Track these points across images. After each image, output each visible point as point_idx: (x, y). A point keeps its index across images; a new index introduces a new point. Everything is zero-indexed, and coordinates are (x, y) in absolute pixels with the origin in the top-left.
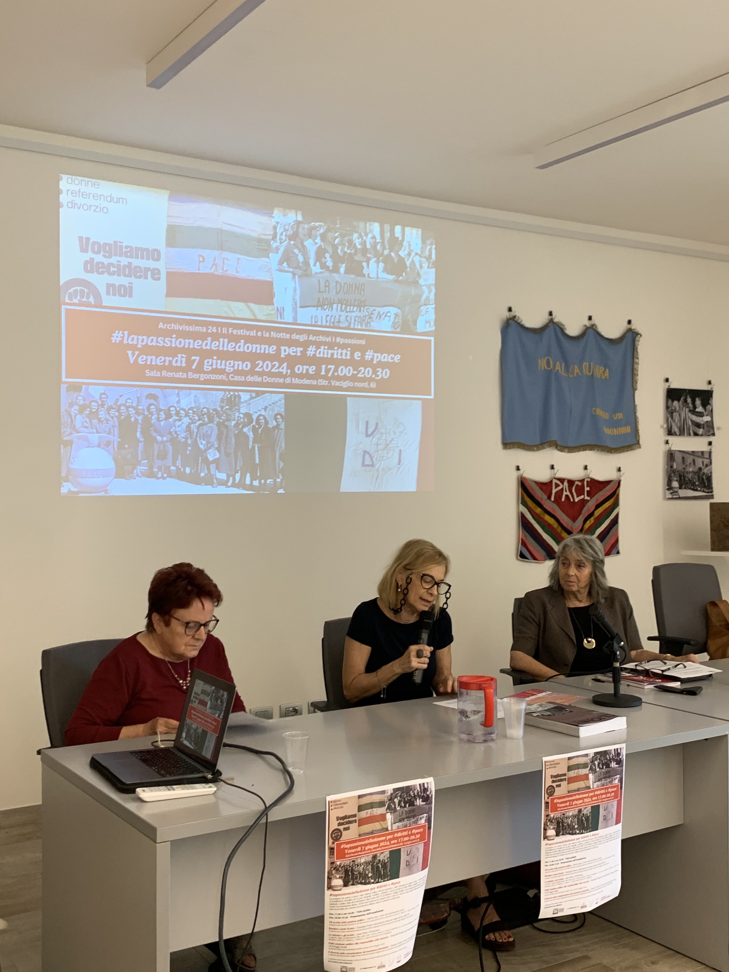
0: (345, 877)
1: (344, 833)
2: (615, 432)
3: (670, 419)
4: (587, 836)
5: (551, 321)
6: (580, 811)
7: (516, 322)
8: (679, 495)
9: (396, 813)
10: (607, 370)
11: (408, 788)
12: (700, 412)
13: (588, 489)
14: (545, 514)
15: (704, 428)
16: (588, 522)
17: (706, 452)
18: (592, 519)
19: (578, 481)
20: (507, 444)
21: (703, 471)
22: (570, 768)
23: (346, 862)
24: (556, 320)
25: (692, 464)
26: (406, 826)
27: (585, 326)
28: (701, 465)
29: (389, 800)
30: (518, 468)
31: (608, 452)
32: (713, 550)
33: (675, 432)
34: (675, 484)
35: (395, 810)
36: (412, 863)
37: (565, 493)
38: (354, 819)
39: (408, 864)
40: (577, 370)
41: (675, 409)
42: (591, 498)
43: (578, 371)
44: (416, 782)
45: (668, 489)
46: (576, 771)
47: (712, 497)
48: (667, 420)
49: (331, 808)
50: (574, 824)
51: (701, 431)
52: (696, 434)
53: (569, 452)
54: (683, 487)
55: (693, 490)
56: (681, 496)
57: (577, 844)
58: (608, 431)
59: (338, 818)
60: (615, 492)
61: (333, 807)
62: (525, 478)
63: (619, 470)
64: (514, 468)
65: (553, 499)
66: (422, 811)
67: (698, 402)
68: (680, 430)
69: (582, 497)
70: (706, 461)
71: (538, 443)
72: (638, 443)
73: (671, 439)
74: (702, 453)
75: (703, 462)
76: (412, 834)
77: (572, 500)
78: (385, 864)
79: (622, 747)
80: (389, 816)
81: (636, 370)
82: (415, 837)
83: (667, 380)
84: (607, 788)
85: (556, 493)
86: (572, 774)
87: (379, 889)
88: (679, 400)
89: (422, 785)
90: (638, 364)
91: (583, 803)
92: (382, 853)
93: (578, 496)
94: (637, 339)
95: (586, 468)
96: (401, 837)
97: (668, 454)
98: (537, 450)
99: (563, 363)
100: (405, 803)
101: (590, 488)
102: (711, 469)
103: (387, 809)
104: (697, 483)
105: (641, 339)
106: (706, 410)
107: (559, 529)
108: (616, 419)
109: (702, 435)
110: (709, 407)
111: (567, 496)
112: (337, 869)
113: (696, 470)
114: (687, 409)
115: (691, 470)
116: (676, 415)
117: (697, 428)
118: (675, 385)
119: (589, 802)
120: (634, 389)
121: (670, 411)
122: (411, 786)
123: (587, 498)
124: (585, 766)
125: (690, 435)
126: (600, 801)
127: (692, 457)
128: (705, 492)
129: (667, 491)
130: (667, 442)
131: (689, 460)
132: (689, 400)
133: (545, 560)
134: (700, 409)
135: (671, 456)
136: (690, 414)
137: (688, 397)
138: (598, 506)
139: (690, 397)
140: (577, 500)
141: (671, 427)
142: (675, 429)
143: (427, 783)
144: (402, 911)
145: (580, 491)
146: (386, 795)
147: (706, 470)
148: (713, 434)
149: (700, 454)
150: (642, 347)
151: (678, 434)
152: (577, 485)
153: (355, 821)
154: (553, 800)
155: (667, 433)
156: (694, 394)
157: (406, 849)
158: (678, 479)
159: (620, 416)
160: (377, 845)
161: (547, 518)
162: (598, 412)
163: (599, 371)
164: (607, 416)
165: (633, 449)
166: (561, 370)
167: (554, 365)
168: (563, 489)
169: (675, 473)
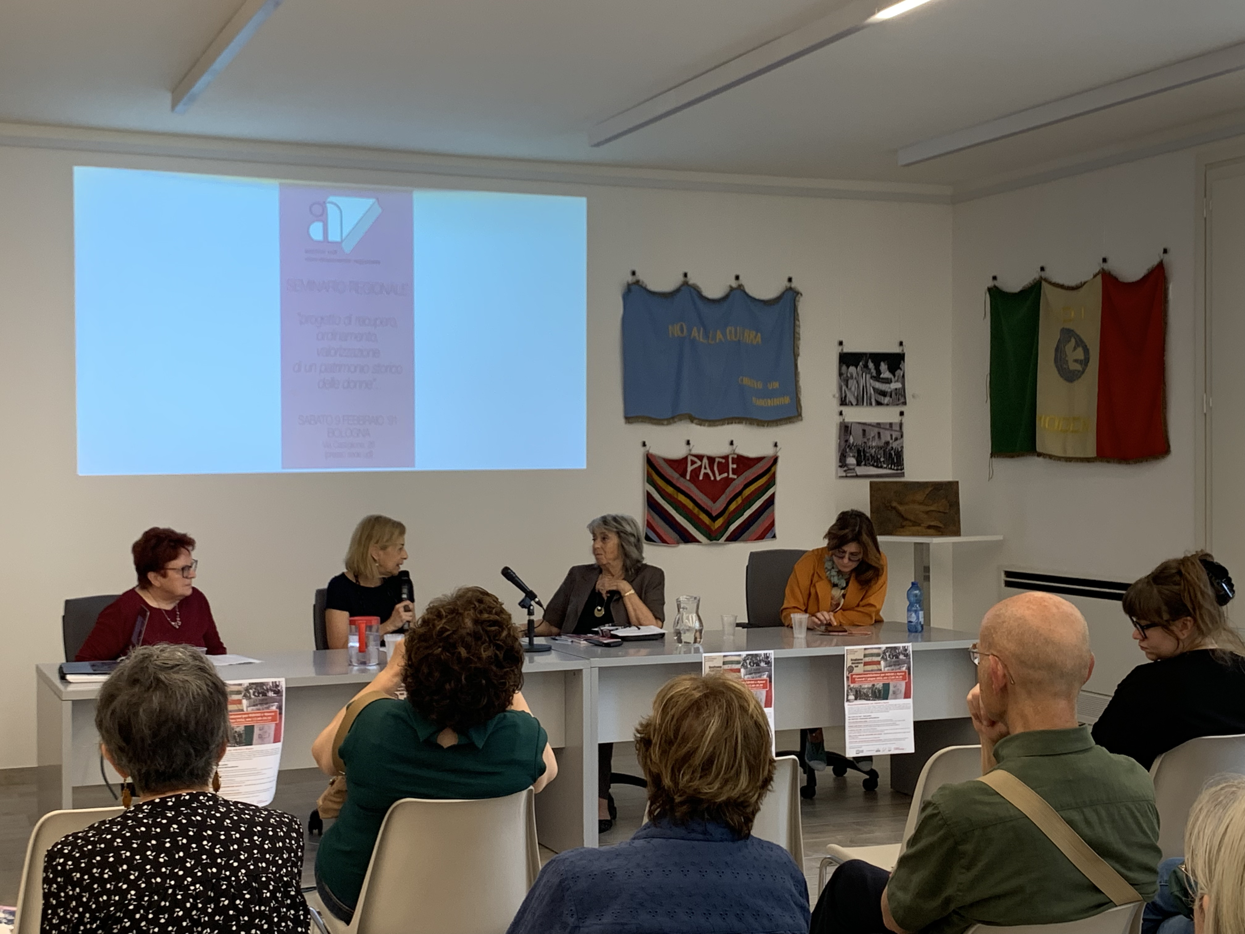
2: (769, 402)
3: (844, 388)
5: (685, 284)
7: (641, 286)
8: (856, 473)
9: (250, 700)
10: (759, 334)
11: (262, 684)
12: (887, 379)
13: (734, 466)
14: (679, 494)
15: (891, 396)
16: (734, 503)
17: (896, 424)
18: (739, 500)
19: (719, 457)
20: (629, 419)
21: (891, 446)
24: (691, 282)
25: (877, 437)
26: (259, 710)
27: (731, 287)
28: (889, 439)
29: (246, 691)
30: (644, 444)
31: (758, 425)
33: (850, 402)
36: (264, 737)
37: (703, 471)
39: (260, 737)
41: (852, 376)
42: (738, 477)
43: (721, 336)
44: (270, 680)
45: (841, 467)
47: (903, 475)
48: (841, 389)
52: (879, 403)
53: (710, 426)
54: (863, 463)
55: (877, 467)
56: (859, 474)
58: (760, 402)
60: (769, 470)
62: (651, 455)
63: (776, 445)
64: (640, 444)
65: (688, 478)
66: (273, 700)
67: (883, 367)
68: (858, 401)
69: (726, 475)
70: (896, 434)
71: (668, 416)
72: (800, 415)
74: (891, 424)
75: (891, 435)
76: (265, 716)
77: (712, 478)
78: (241, 734)
80: (244, 701)
81: (797, 333)
82: (268, 718)
83: (841, 343)
85: (692, 471)
87: (235, 751)
88: (856, 366)
89: (274, 683)
90: (799, 326)
92: (238, 726)
93: (720, 474)
94: (797, 298)
95: (732, 443)
96: (254, 717)
97: (840, 426)
98: (668, 424)
99: (702, 329)
100: (259, 694)
101: (737, 466)
102: (903, 443)
103: (243, 697)
104: (882, 459)
105: (802, 299)
106: (894, 376)
107: (696, 510)
108: (771, 388)
109: (887, 405)
110: (899, 372)
111: (706, 475)
113: (881, 443)
114: (868, 376)
115: (874, 444)
116: (852, 383)
117: (883, 398)
118: (848, 349)
120: (796, 355)
121: (844, 379)
122: (265, 682)
123: (731, 476)
125: (871, 404)
127: (876, 430)
128: (894, 469)
129: (839, 469)
130: (841, 413)
131: (873, 432)
132: (871, 365)
133: (678, 543)
134: (886, 374)
135: (845, 429)
136: (872, 381)
137: (870, 361)
138: (747, 486)
139: (872, 362)
140: (718, 478)
141: (846, 396)
142: (851, 398)
143: (279, 682)
144: (263, 768)
145: (723, 468)
146: (243, 686)
147: (895, 445)
149: (888, 427)
150: (804, 308)
152: (719, 463)
155: (839, 402)
157: (259, 726)
158: (856, 455)
159: (776, 385)
161: (681, 498)
162: (746, 381)
163: (749, 336)
164: (760, 385)
165: (794, 422)
166: (699, 336)
167: (690, 331)
168: (700, 467)
169: (851, 449)
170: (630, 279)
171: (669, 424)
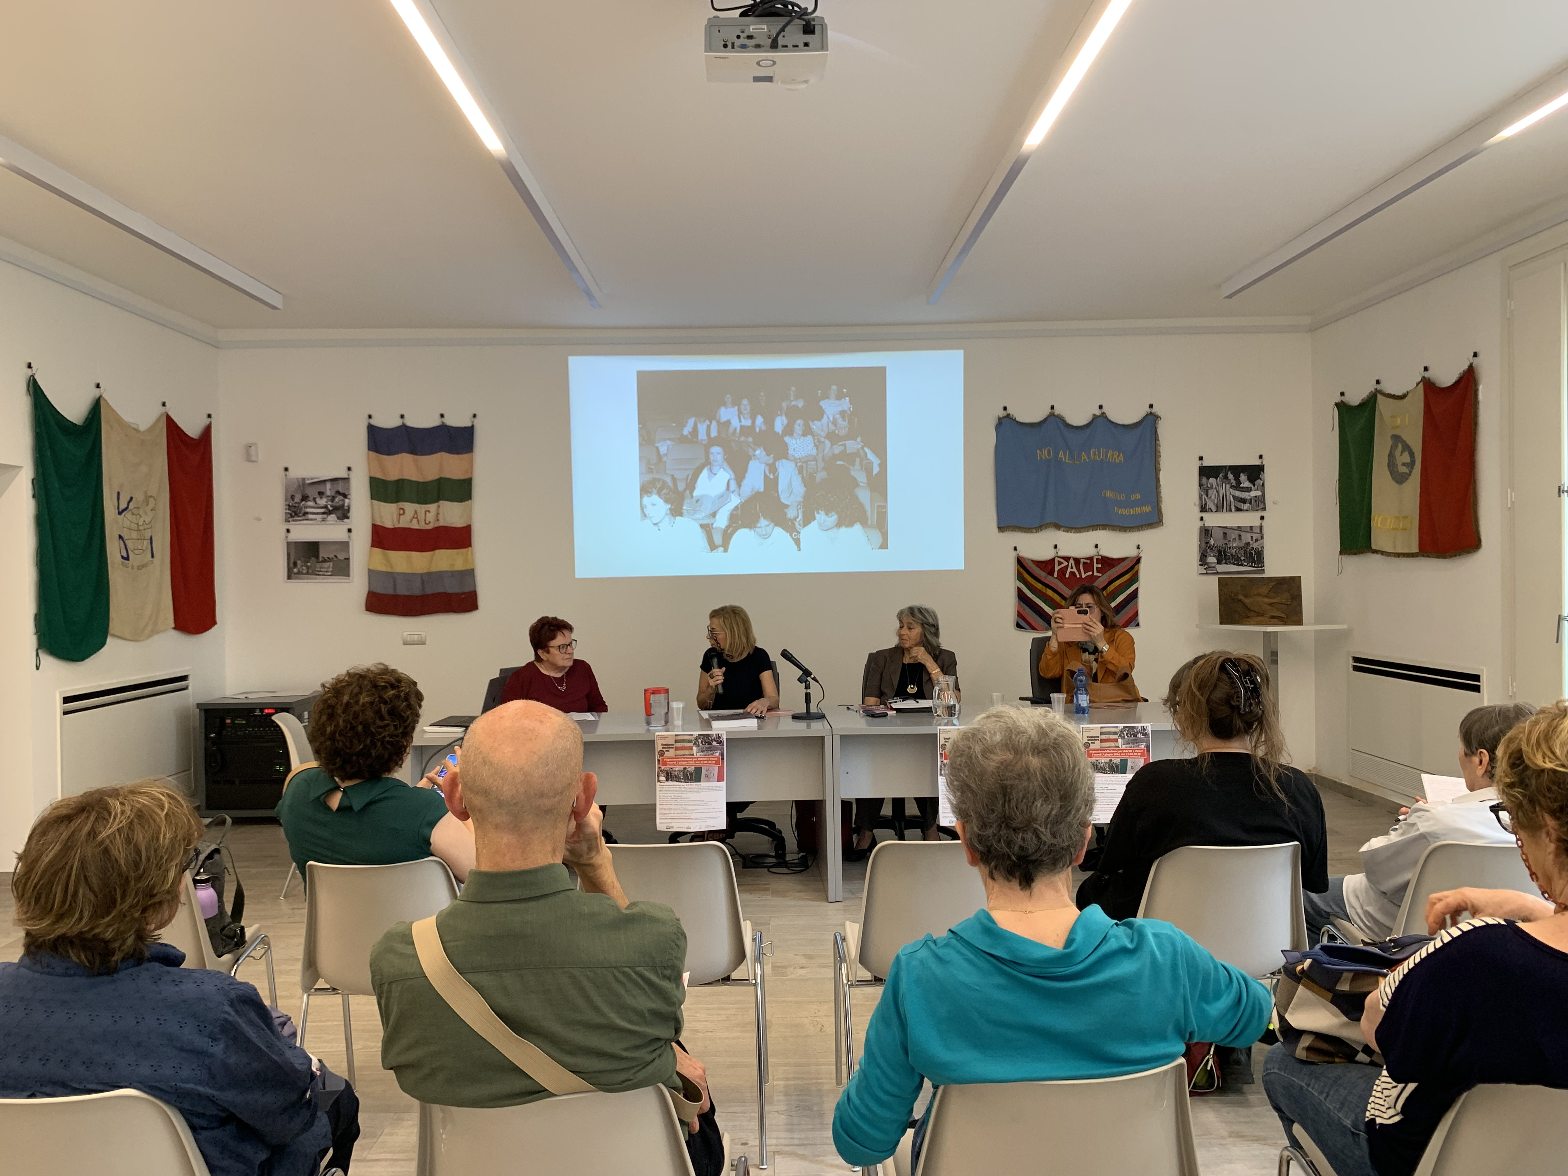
2: (1132, 511)
3: (1204, 496)
4: (692, 785)
6: (685, 768)
7: (1012, 419)
10: (1121, 454)
12: (1247, 488)
13: (1099, 566)
14: (1047, 589)
15: (1250, 503)
17: (1256, 526)
19: (1086, 558)
20: (1001, 528)
21: (1251, 546)
22: (677, 741)
24: (1056, 413)
25: (1237, 539)
27: (1094, 415)
28: (1250, 540)
30: (1015, 549)
31: (1123, 531)
32: (1221, 623)
33: (1210, 509)
37: (1069, 570)
40: (1084, 457)
41: (1212, 486)
42: (1103, 574)
46: (682, 743)
47: (1263, 571)
48: (1201, 498)
50: (680, 776)
51: (1246, 506)
52: (1238, 510)
53: (1078, 532)
55: (1238, 565)
57: (682, 788)
58: (1124, 512)
60: (1133, 568)
62: (1022, 558)
63: (1138, 547)
64: (1011, 549)
65: (1055, 576)
67: (1243, 477)
68: (1217, 507)
69: (1090, 573)
70: (1255, 536)
71: (1037, 525)
72: (1160, 521)
74: (1251, 527)
75: (1252, 537)
77: (1078, 576)
81: (1158, 451)
83: (1201, 458)
84: (710, 758)
85: (1059, 570)
86: (679, 745)
88: (1216, 477)
90: (1160, 446)
91: (688, 764)
93: (1085, 573)
94: (1157, 421)
95: (1096, 546)
99: (1067, 452)
102: (1262, 543)
104: (1242, 558)
105: (1161, 422)
106: (1254, 486)
108: (1132, 499)
109: (1247, 510)
110: (1259, 482)
111: (1072, 573)
113: (1242, 544)
114: (1228, 486)
115: (1234, 545)
116: (1212, 493)
117: (1242, 504)
119: (693, 764)
120: (1157, 471)
121: (1204, 489)
123: (1097, 574)
124: (690, 741)
125: (1231, 510)
126: (703, 764)
127: (1237, 533)
128: (1254, 567)
131: (1233, 535)
132: (1231, 476)
134: (1246, 484)
136: (1231, 490)
137: (1229, 473)
138: (1110, 582)
139: (1232, 473)
141: (1206, 504)
142: (1211, 505)
145: (1088, 566)
147: (1255, 545)
149: (1249, 530)
150: (1163, 429)
151: (1214, 510)
152: (1084, 563)
154: (663, 759)
155: (1200, 509)
159: (1138, 496)
161: (1050, 592)
162: (1108, 494)
163: (1113, 455)
164: (1123, 497)
165: (1155, 528)
166: (1065, 459)
167: (1056, 454)
168: (1067, 566)
169: (1211, 549)
170: (1002, 413)
171: (1037, 531)
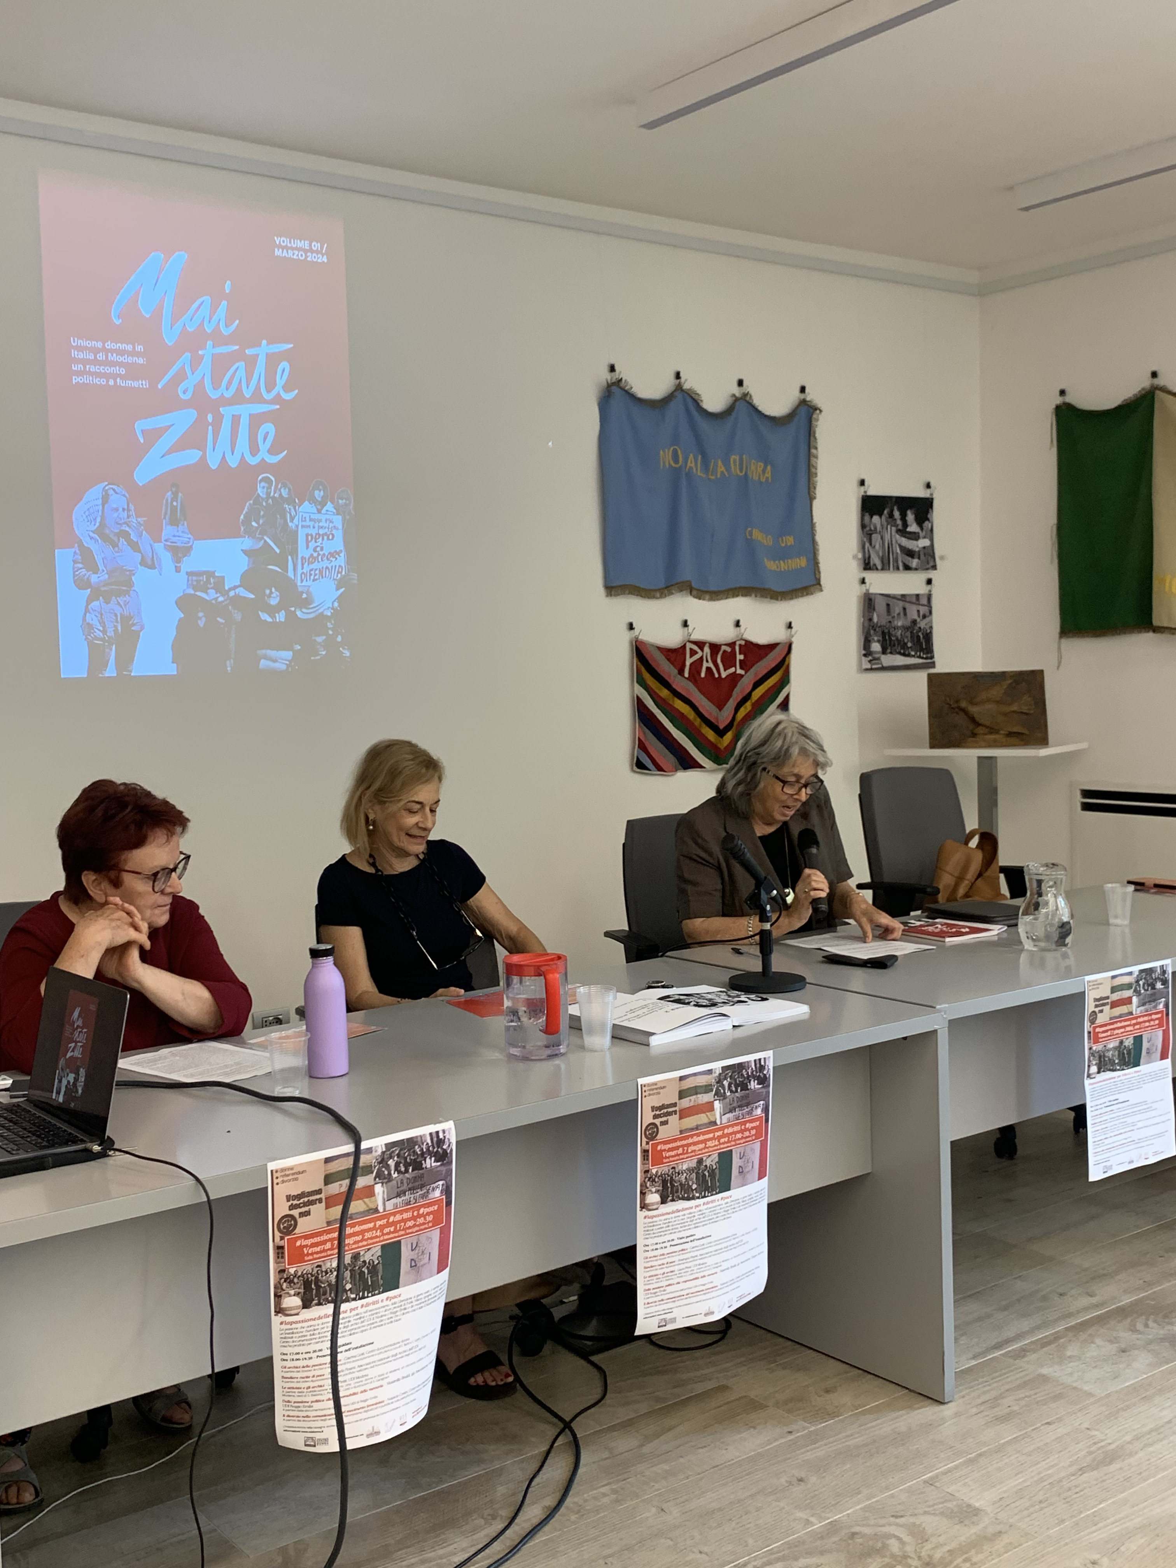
0: (304, 1293)
1: (300, 1221)
2: (783, 566)
3: (867, 545)
4: (712, 1202)
5: (679, 388)
6: (700, 1161)
7: (623, 389)
8: (881, 664)
9: (390, 1184)
10: (769, 468)
11: (412, 1142)
12: (914, 533)
13: (742, 657)
14: (676, 699)
15: (919, 558)
16: (742, 709)
17: (923, 595)
18: (748, 706)
19: (725, 645)
20: (612, 589)
21: (918, 626)
22: (682, 1094)
23: (306, 1268)
24: (686, 386)
25: (902, 614)
26: (409, 1203)
27: (734, 395)
28: (915, 617)
29: (380, 1163)
30: (631, 627)
31: (772, 598)
32: (932, 746)
33: (875, 565)
34: (876, 647)
35: (389, 1178)
36: (422, 1263)
37: (705, 665)
38: (318, 1197)
39: (414, 1264)
40: (721, 468)
41: (875, 529)
42: (746, 673)
43: (723, 469)
44: (424, 1131)
45: (865, 655)
46: (693, 1098)
47: (933, 665)
48: (863, 547)
49: (275, 1181)
50: (690, 1183)
51: (914, 563)
52: (907, 568)
53: (711, 599)
54: (889, 651)
55: (904, 655)
56: (885, 665)
57: (696, 1214)
58: (771, 565)
59: (289, 1198)
60: (783, 661)
61: (279, 1180)
62: (642, 643)
63: (790, 626)
64: (625, 627)
65: (686, 675)
66: (435, 1176)
67: (910, 516)
68: (882, 562)
69: (732, 670)
70: (923, 610)
71: (662, 585)
72: (818, 583)
73: (869, 576)
74: (918, 596)
75: (918, 611)
76: (419, 1216)
77: (717, 676)
78: (374, 1267)
79: (766, 1056)
80: (379, 1189)
81: (813, 466)
82: (425, 1219)
83: (862, 483)
84: (745, 1123)
85: (691, 665)
86: (686, 1103)
87: (364, 1309)
88: (880, 515)
89: (434, 1135)
90: (816, 457)
91: (705, 1148)
92: (369, 1249)
93: (725, 670)
94: (815, 416)
95: (738, 624)
96: (399, 1222)
97: (864, 600)
98: (661, 597)
99: (700, 457)
100: (407, 1166)
101: (745, 657)
102: (931, 622)
103: (375, 1179)
104: (909, 645)
105: (822, 417)
106: (922, 529)
107: (698, 721)
108: (783, 545)
109: (916, 569)
110: (927, 524)
111: (709, 669)
112: (289, 1281)
113: (908, 623)
114: (894, 529)
115: (900, 624)
116: (876, 538)
117: (910, 559)
118: (873, 490)
119: (715, 1146)
120: (812, 498)
121: (866, 532)
122: (417, 1137)
123: (739, 671)
124: (707, 1089)
125: (898, 569)
126: (733, 1143)
127: (901, 604)
128: (922, 658)
129: (863, 658)
130: (863, 581)
131: (897, 609)
132: (897, 514)
133: (676, 770)
134: (913, 528)
135: (869, 602)
136: (898, 536)
137: (895, 508)
138: (757, 684)
139: (899, 509)
140: (724, 675)
141: (869, 557)
142: (876, 560)
143: (444, 1132)
144: (406, 1341)
145: (729, 660)
146: (374, 1154)
147: (922, 624)
148: (934, 567)
149: (914, 600)
150: (823, 429)
151: (879, 567)
152: (725, 651)
153: (320, 1201)
154: (655, 1146)
155: (862, 566)
156: (905, 503)
157: (410, 1241)
158: (881, 639)
159: (790, 540)
160: (359, 1238)
161: (679, 705)
162: (755, 534)
163: (756, 469)
164: (771, 541)
165: (810, 595)
166: (696, 468)
167: (685, 459)
168: (701, 658)
169: (875, 630)
170: (609, 376)
